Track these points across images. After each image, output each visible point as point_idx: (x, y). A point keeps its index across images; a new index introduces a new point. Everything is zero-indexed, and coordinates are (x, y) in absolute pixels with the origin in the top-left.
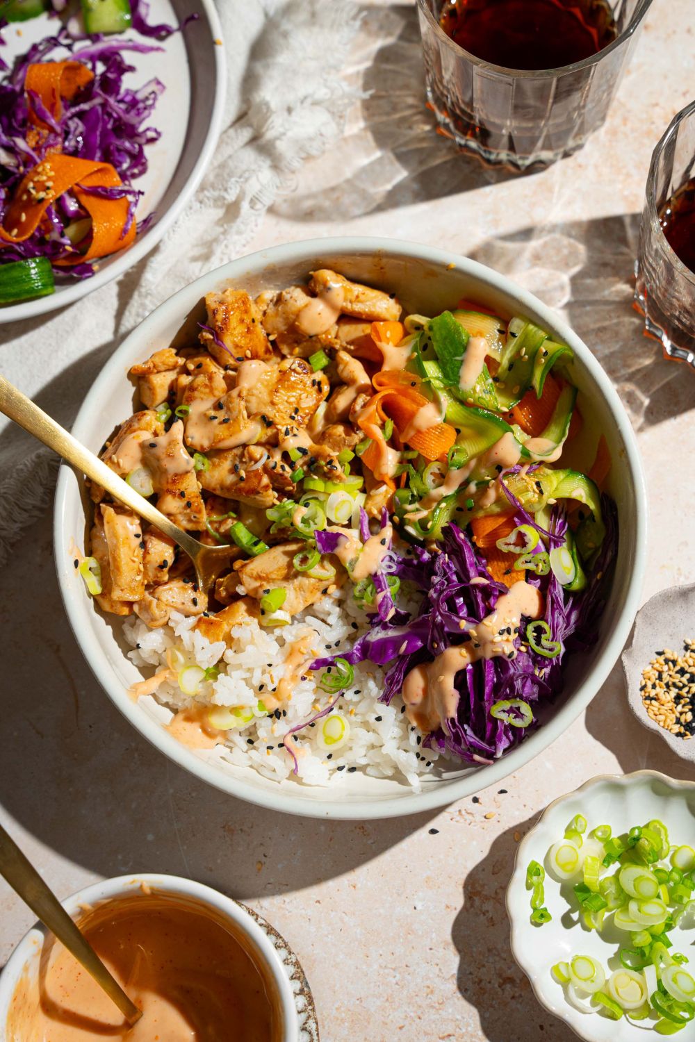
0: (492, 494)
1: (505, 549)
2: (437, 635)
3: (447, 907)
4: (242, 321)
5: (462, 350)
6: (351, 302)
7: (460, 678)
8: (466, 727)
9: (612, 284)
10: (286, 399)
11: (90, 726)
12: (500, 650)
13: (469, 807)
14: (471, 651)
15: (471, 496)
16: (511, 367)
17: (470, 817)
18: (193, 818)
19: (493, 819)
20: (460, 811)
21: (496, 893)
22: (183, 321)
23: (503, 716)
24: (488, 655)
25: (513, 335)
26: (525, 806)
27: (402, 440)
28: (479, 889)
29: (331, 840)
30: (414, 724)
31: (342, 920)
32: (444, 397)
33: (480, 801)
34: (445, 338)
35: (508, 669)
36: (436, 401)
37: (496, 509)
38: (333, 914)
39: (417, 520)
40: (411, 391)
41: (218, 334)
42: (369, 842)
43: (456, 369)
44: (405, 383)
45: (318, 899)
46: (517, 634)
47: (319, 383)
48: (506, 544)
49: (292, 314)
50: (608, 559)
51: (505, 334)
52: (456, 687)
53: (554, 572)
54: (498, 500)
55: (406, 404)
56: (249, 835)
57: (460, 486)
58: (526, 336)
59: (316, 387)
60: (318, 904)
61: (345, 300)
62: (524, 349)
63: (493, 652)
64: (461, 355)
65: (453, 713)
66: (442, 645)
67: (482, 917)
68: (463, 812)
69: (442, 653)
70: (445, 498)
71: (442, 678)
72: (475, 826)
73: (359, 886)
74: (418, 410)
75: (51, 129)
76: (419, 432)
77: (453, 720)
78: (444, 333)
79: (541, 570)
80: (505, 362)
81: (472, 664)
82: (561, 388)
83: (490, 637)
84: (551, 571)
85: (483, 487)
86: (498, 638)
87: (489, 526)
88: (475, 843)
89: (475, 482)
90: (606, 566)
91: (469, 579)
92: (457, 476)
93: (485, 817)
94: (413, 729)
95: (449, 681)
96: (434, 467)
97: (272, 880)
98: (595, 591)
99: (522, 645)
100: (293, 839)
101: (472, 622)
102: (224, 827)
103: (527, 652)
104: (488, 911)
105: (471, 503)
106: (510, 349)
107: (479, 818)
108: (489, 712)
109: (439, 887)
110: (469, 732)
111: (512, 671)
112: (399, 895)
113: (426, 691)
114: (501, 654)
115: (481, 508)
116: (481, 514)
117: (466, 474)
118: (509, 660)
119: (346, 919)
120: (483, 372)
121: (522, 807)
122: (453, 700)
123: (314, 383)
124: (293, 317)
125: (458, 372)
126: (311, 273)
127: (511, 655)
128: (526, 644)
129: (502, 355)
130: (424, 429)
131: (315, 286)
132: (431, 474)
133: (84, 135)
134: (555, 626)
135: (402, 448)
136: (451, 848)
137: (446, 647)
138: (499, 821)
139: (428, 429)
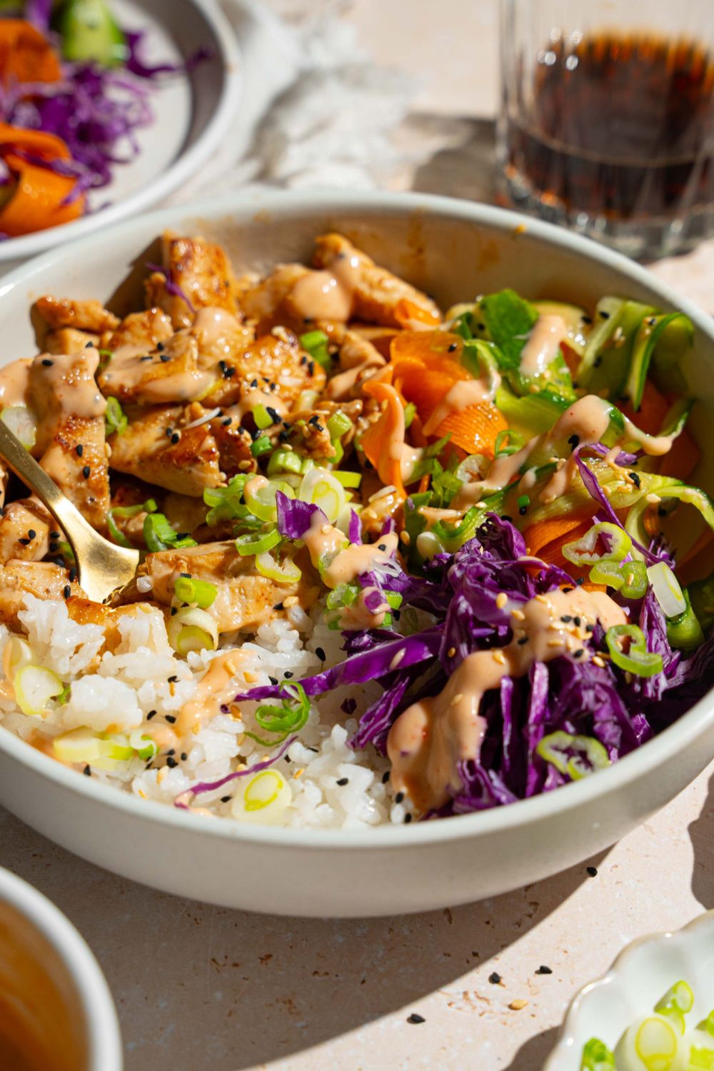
0: (560, 479)
1: (576, 560)
2: (455, 634)
5: (527, 327)
7: (489, 700)
8: (492, 774)
12: (561, 642)
13: (483, 988)
14: (513, 657)
15: (527, 491)
16: (599, 361)
17: (484, 1004)
19: (524, 1009)
20: (465, 994)
22: (127, 272)
23: (559, 760)
24: (542, 651)
25: (605, 316)
27: (426, 432)
29: (230, 1014)
30: (404, 790)
33: (503, 981)
34: (504, 316)
35: (573, 674)
36: (484, 378)
37: (565, 506)
39: (439, 519)
40: (447, 363)
42: (300, 1024)
43: (517, 350)
44: (440, 349)
46: (590, 635)
47: (312, 364)
48: (578, 551)
49: (285, 284)
51: (592, 320)
52: (482, 712)
53: (655, 591)
54: (569, 492)
55: (436, 380)
57: (511, 479)
58: (623, 315)
59: (305, 368)
62: (619, 331)
63: (551, 646)
65: (472, 752)
66: (464, 650)
68: (472, 996)
69: (462, 660)
70: (485, 497)
71: (459, 697)
72: (489, 1018)
74: (454, 383)
76: (454, 412)
77: (471, 764)
78: (502, 310)
79: (634, 590)
80: (589, 356)
81: (512, 677)
83: (546, 623)
85: (547, 473)
86: (559, 625)
87: (551, 533)
88: (487, 1044)
89: (535, 468)
92: (507, 466)
93: (511, 1007)
94: (400, 798)
95: (470, 703)
96: (472, 463)
99: (596, 655)
100: (163, 1005)
101: (519, 599)
103: (605, 668)
105: (526, 500)
106: (599, 336)
107: (499, 1007)
108: (534, 751)
110: (497, 782)
111: (578, 677)
113: (429, 731)
114: (562, 650)
115: (543, 505)
116: (540, 516)
117: (522, 458)
118: (576, 662)
120: (556, 358)
122: (473, 733)
123: (303, 361)
124: (286, 289)
125: (519, 353)
127: (578, 654)
128: (605, 655)
129: (587, 345)
130: (462, 408)
131: (322, 255)
134: (653, 647)
135: (425, 442)
136: (444, 1048)
137: (470, 651)
138: (533, 1016)
139: (468, 408)
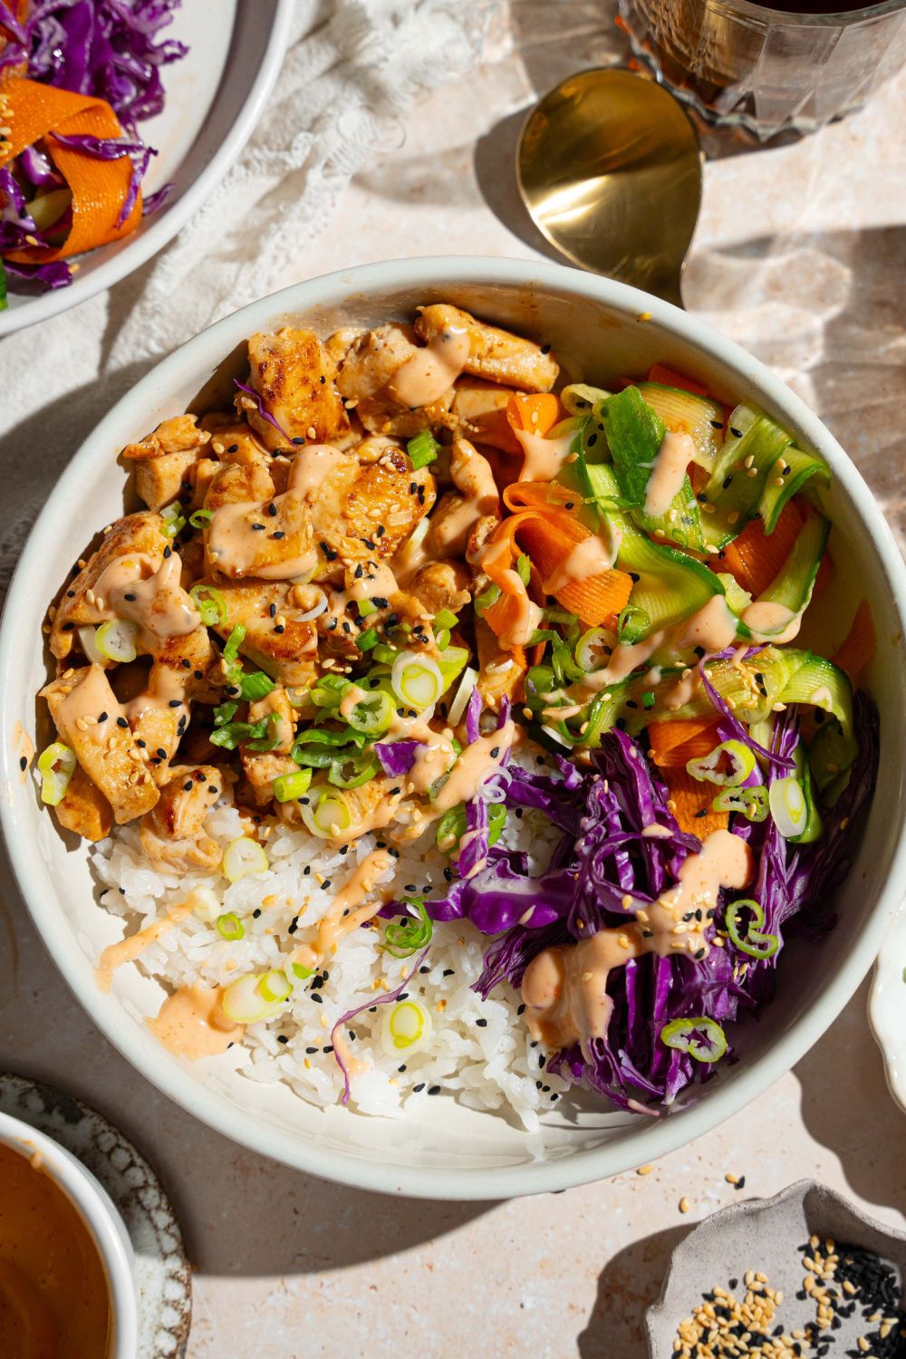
0: (686, 690)
1: (699, 776)
2: (584, 910)
3: (572, 1307)
4: (305, 381)
5: (652, 452)
6: (480, 357)
7: (616, 980)
8: (621, 1053)
9: (892, 336)
10: (365, 513)
11: (35, 994)
12: (683, 945)
14: (636, 939)
15: (652, 688)
16: (728, 482)
18: (188, 1146)
19: (649, 1175)
21: (647, 1290)
22: (211, 375)
23: (680, 1043)
24: (664, 952)
25: (736, 433)
26: (700, 1158)
27: (546, 591)
28: (622, 1282)
30: (538, 1036)
31: (408, 1316)
32: (617, 526)
34: (627, 431)
35: (694, 974)
36: (605, 536)
37: (690, 713)
38: (395, 1308)
39: (563, 719)
40: (564, 516)
41: (265, 401)
43: (641, 482)
44: (556, 503)
45: (374, 1282)
46: (711, 920)
47: (421, 489)
48: (702, 768)
49: (385, 372)
50: (859, 799)
51: (723, 430)
52: (609, 991)
53: (775, 819)
54: (695, 700)
55: (556, 537)
56: (273, 1178)
57: (635, 670)
58: (757, 435)
59: (415, 494)
60: (373, 1291)
61: (471, 354)
62: (752, 458)
63: (671, 946)
64: (650, 461)
65: (601, 1031)
66: (592, 927)
67: (624, 1328)
69: (590, 937)
70: (611, 688)
71: (589, 976)
72: (622, 1184)
73: (437, 1266)
74: (573, 547)
75: (12, 37)
76: (573, 581)
77: (600, 1041)
78: (625, 421)
79: (755, 813)
80: (719, 474)
81: (636, 959)
82: (804, 519)
83: (669, 925)
84: (769, 816)
85: (672, 677)
86: (682, 927)
87: (676, 737)
88: (619, 1211)
89: (660, 668)
90: (854, 809)
91: (642, 827)
92: (631, 657)
93: (638, 1172)
94: (534, 1044)
95: (598, 981)
96: (595, 637)
97: (304, 1250)
98: (836, 847)
99: (717, 935)
101: (643, 899)
102: (235, 1163)
103: (725, 947)
104: (633, 1318)
105: (651, 698)
106: (730, 454)
108: (659, 1037)
109: (560, 1276)
110: (626, 1061)
111: (700, 978)
112: (499, 1284)
113: (560, 992)
114: (683, 951)
115: (667, 708)
116: (665, 717)
117: (646, 654)
118: (696, 962)
119: (415, 1317)
120: (683, 489)
121: (696, 1160)
122: (602, 1011)
123: (413, 488)
124: (387, 377)
125: (644, 488)
126: (420, 308)
127: (699, 954)
128: (724, 935)
129: (716, 463)
130: (582, 578)
131: (425, 329)
132: (590, 646)
133: (65, 46)
134: (771, 906)
135: (544, 602)
136: (582, 1217)
137: (597, 929)
138: (658, 1180)
139: (588, 578)
